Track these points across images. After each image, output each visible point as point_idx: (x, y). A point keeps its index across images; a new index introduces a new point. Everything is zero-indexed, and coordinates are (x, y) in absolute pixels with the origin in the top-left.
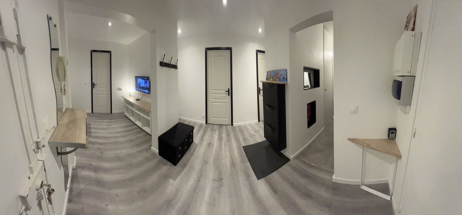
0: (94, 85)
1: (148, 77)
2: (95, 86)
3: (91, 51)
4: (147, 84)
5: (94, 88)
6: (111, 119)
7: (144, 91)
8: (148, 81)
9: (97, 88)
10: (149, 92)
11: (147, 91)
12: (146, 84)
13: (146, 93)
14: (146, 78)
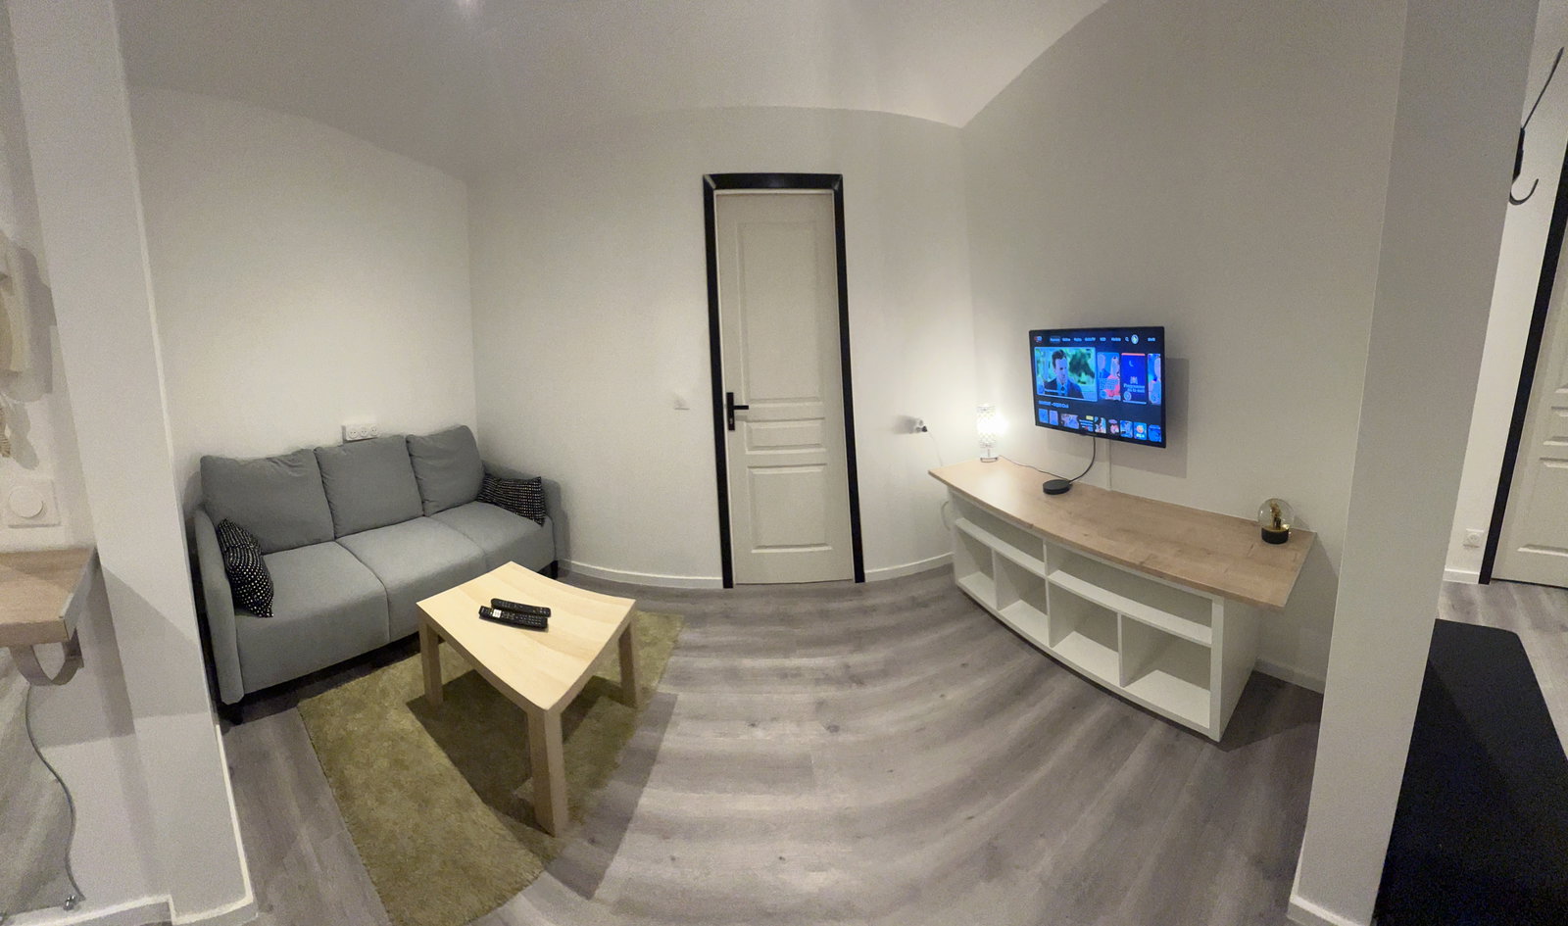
0: (732, 408)
1: (1159, 332)
2: (737, 413)
3: (706, 184)
4: (1144, 381)
5: (732, 427)
6: (858, 639)
7: (1115, 430)
8: (1158, 361)
9: (754, 426)
10: (1163, 434)
11: (1141, 428)
12: (1134, 380)
13: (1134, 440)
14: (1135, 340)
